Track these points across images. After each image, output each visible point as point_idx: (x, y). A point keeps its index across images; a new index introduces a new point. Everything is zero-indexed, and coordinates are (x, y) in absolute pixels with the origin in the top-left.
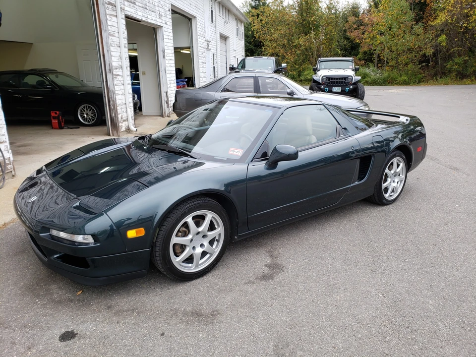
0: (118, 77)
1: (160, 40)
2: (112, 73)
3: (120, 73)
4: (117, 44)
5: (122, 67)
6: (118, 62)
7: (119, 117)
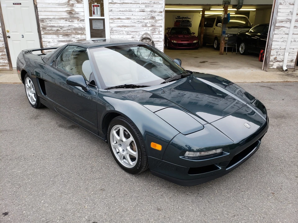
0: (283, 28)
2: (274, 25)
3: (286, 25)
4: (290, 3)
5: (290, 21)
6: (287, 17)
7: (272, 58)
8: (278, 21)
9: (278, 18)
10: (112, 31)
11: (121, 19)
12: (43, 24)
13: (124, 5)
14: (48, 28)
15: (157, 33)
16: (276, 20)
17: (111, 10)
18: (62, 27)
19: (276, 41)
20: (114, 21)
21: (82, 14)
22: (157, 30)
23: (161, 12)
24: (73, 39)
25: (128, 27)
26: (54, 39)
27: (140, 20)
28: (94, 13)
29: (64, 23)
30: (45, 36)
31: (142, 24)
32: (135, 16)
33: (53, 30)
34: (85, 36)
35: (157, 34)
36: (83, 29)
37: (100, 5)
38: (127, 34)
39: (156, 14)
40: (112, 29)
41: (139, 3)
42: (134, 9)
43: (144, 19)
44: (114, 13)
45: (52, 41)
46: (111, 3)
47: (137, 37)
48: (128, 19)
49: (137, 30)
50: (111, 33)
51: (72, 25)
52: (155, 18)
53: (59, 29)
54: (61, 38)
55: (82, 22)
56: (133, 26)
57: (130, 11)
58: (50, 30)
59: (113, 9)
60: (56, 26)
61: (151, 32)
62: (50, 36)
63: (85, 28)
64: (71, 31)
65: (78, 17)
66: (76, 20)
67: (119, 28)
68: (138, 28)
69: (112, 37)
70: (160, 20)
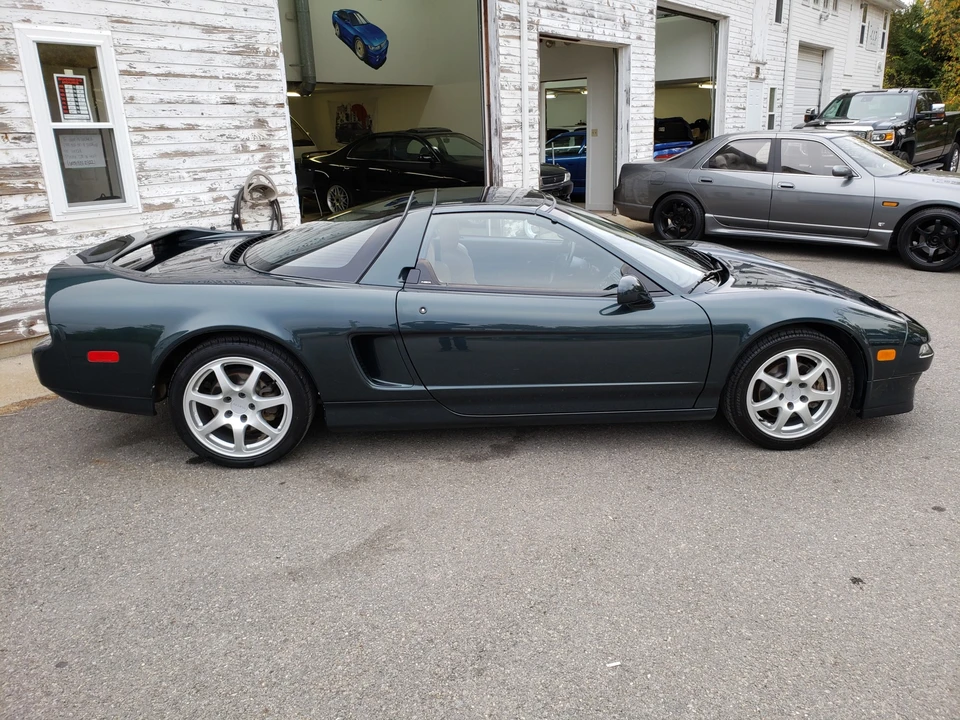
0: (512, 142)
1: (624, 71)
2: (500, 135)
3: (517, 134)
4: (515, 86)
5: (521, 125)
6: (515, 117)
8: (503, 126)
9: (505, 120)
10: (143, 174)
11: (168, 129)
13: (172, 82)
15: (278, 169)
16: (501, 123)
17: (132, 98)
19: (508, 172)
20: (145, 137)
21: (20, 111)
22: (276, 160)
23: (281, 105)
25: (193, 154)
27: (227, 132)
28: (66, 111)
31: (233, 144)
32: (210, 117)
34: (43, 198)
35: (279, 173)
36: (31, 172)
37: (84, 77)
38: (195, 179)
39: (270, 110)
40: (141, 164)
41: (217, 78)
42: (205, 95)
43: (238, 127)
44: (141, 109)
46: (129, 73)
47: (224, 186)
48: (191, 128)
49: (221, 164)
50: (139, 179)
52: (267, 123)
55: (24, 144)
56: (208, 153)
57: (193, 103)
59: (138, 95)
61: (263, 168)
63: (38, 168)
65: (4, 125)
67: (166, 162)
68: (222, 156)
69: (144, 195)
70: (279, 129)
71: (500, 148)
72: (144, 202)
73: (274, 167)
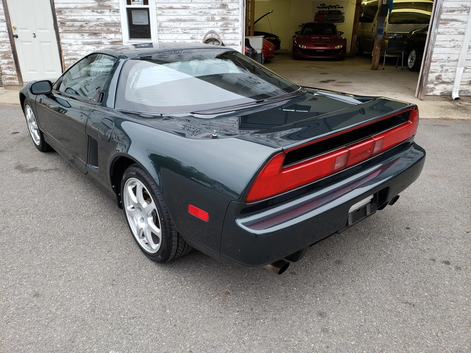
0: (454, 23)
2: (440, 17)
3: (460, 17)
5: (468, 10)
6: (462, 3)
7: (432, 77)
8: (445, 10)
9: (445, 5)
10: (161, 28)
11: (174, 8)
12: (61, 16)
14: (68, 23)
15: (231, 31)
16: (441, 7)
18: (87, 22)
19: (441, 46)
20: (163, 12)
22: (230, 26)
24: (103, 41)
25: (185, 21)
26: (78, 40)
27: (204, 11)
29: (91, 14)
30: (64, 35)
31: (206, 17)
32: (195, 3)
33: (74, 26)
34: (121, 35)
35: (231, 33)
36: (118, 25)
38: (184, 33)
40: (160, 24)
43: (210, 8)
45: (74, 43)
47: (199, 37)
48: (185, 8)
49: (199, 26)
50: (159, 30)
51: (101, 18)
52: (227, 6)
53: (83, 24)
54: (87, 38)
55: (116, 14)
56: (192, 20)
58: (71, 26)
60: (79, 20)
61: (222, 30)
62: (71, 36)
63: (120, 23)
64: (100, 28)
65: (110, 6)
66: (108, 11)
67: (172, 23)
68: (200, 22)
69: (160, 38)
70: (235, 9)
71: (437, 27)
72: (160, 41)
73: (229, 29)
